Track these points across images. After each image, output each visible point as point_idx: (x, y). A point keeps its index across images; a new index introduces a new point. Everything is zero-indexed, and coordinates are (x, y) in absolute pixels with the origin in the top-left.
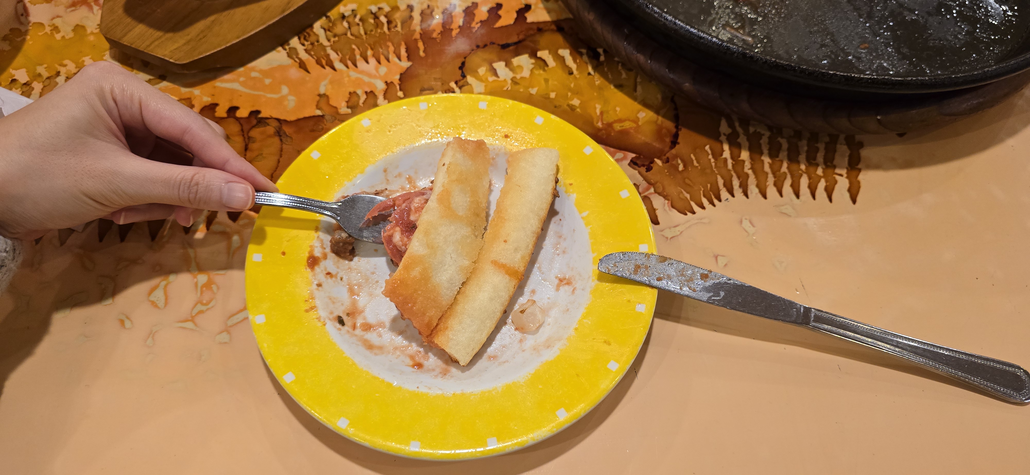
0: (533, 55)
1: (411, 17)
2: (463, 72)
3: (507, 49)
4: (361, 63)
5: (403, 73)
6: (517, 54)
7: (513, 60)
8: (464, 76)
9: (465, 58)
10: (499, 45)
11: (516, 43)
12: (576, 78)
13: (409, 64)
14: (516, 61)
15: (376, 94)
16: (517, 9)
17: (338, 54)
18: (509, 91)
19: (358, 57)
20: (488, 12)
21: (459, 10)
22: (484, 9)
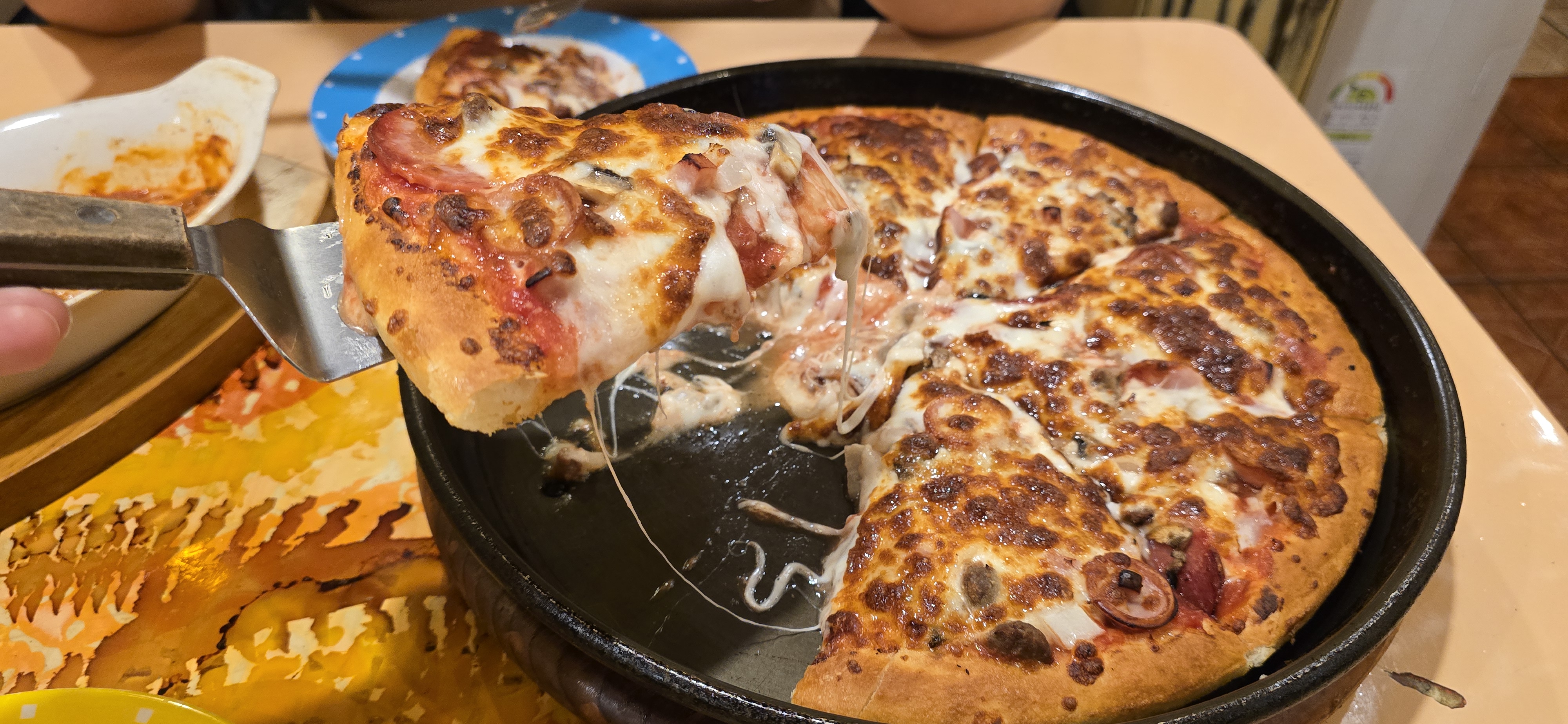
0: (374, 607)
1: (183, 522)
2: (224, 639)
3: (330, 593)
4: (43, 615)
5: (109, 635)
6: (344, 603)
7: (331, 615)
8: (222, 646)
9: (242, 608)
10: (318, 583)
11: (351, 581)
12: (436, 658)
13: (134, 616)
14: (335, 618)
15: (37, 679)
16: (383, 513)
17: (11, 594)
18: (296, 681)
19: (46, 599)
20: (329, 515)
21: (277, 511)
22: (323, 510)
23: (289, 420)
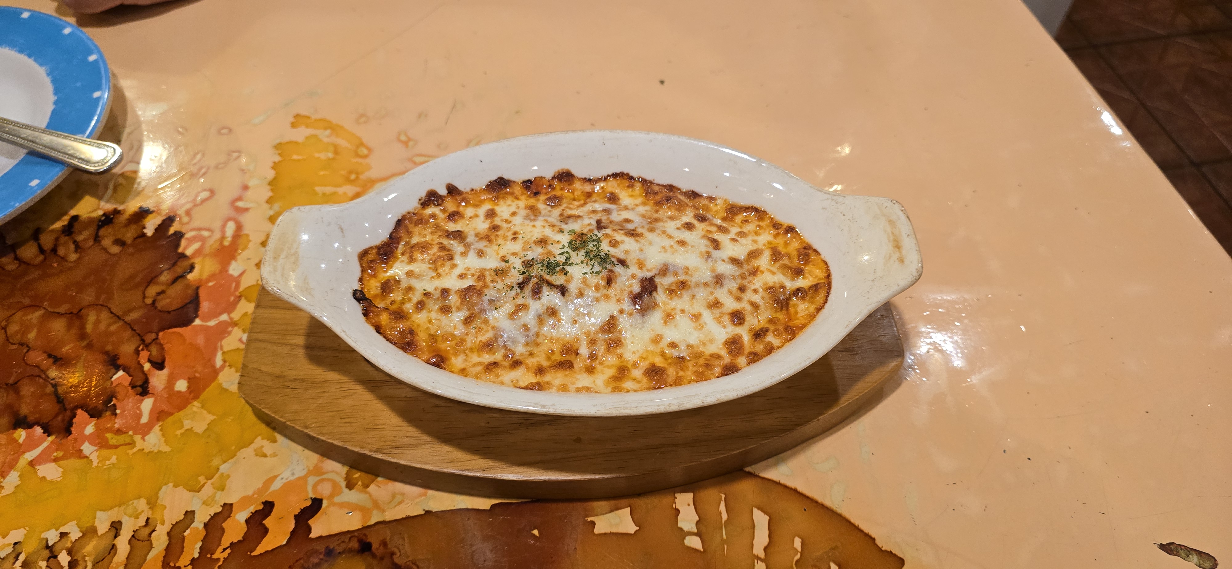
16: (297, 512)
20: (247, 521)
21: (199, 524)
22: (241, 516)
23: (187, 424)
